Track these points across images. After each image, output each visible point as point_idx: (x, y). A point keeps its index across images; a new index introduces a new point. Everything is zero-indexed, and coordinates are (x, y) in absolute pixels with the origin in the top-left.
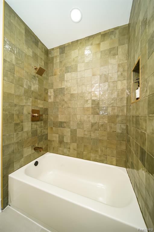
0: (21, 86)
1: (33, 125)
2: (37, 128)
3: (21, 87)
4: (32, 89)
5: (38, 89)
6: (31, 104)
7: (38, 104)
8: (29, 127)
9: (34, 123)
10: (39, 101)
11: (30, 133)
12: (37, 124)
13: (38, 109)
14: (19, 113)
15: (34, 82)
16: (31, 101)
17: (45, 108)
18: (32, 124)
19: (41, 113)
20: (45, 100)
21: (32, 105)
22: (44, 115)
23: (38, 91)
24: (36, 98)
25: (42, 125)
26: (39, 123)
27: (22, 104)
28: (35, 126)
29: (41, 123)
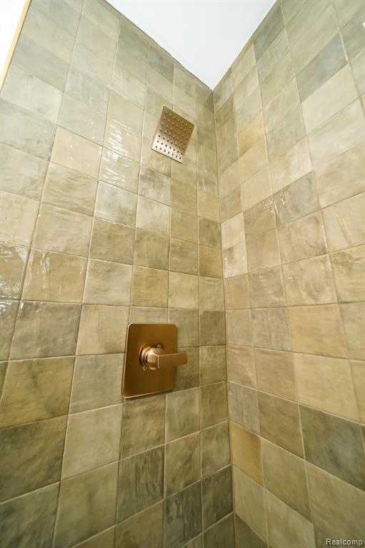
0: (80, 210)
1: (137, 423)
2: (160, 438)
3: (77, 217)
4: (139, 223)
5: (168, 224)
6: (125, 298)
7: (169, 295)
8: (108, 437)
9: (138, 408)
10: (175, 278)
11: (113, 486)
12: (160, 413)
13: (169, 322)
14: (45, 354)
15: (151, 193)
16: (129, 277)
17: (207, 312)
18: (126, 417)
19: (184, 341)
20: (204, 273)
21: (136, 302)
22: (203, 351)
23: (168, 232)
24: (157, 265)
25: (196, 409)
26: (173, 401)
27: (73, 301)
28: (151, 427)
29: (190, 402)
